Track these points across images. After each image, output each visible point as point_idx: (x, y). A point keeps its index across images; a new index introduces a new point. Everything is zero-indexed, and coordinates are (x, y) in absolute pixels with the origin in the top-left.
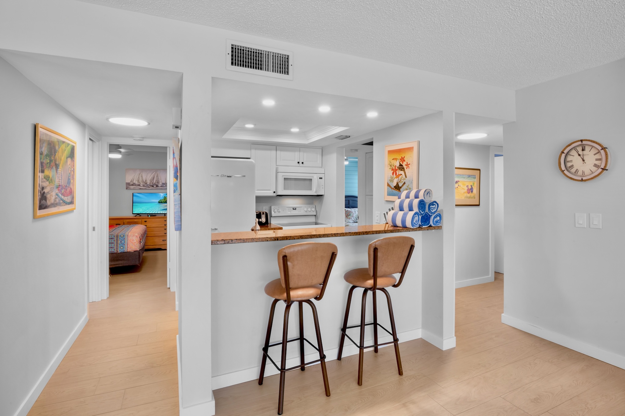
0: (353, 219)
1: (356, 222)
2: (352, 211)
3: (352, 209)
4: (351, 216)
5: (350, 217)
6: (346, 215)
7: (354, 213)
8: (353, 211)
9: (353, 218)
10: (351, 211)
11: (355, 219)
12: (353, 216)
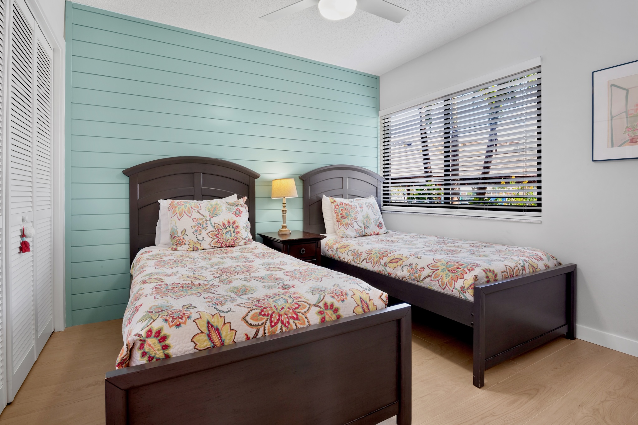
0: (356, 227)
1: (365, 236)
2: (352, 204)
3: (352, 200)
4: (350, 218)
5: (349, 222)
6: (337, 216)
7: (359, 209)
8: (356, 204)
9: (355, 223)
10: (350, 203)
11: (363, 226)
12: (355, 219)
